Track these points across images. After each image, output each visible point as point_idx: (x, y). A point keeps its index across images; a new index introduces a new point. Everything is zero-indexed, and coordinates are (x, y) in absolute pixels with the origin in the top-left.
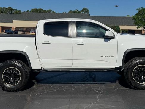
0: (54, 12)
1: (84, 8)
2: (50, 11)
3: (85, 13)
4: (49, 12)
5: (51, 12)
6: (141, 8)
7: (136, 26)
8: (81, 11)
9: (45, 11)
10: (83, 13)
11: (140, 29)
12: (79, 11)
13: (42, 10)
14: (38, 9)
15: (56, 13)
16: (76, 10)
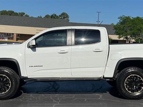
0: (27, 16)
1: (63, 13)
2: (22, 14)
3: (64, 19)
4: (22, 16)
5: (24, 15)
6: (123, 16)
7: (118, 36)
8: (59, 16)
9: (16, 14)
10: (62, 19)
11: (122, 39)
12: (57, 16)
13: (13, 12)
14: (8, 11)
15: (30, 17)
16: (54, 14)
